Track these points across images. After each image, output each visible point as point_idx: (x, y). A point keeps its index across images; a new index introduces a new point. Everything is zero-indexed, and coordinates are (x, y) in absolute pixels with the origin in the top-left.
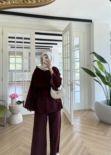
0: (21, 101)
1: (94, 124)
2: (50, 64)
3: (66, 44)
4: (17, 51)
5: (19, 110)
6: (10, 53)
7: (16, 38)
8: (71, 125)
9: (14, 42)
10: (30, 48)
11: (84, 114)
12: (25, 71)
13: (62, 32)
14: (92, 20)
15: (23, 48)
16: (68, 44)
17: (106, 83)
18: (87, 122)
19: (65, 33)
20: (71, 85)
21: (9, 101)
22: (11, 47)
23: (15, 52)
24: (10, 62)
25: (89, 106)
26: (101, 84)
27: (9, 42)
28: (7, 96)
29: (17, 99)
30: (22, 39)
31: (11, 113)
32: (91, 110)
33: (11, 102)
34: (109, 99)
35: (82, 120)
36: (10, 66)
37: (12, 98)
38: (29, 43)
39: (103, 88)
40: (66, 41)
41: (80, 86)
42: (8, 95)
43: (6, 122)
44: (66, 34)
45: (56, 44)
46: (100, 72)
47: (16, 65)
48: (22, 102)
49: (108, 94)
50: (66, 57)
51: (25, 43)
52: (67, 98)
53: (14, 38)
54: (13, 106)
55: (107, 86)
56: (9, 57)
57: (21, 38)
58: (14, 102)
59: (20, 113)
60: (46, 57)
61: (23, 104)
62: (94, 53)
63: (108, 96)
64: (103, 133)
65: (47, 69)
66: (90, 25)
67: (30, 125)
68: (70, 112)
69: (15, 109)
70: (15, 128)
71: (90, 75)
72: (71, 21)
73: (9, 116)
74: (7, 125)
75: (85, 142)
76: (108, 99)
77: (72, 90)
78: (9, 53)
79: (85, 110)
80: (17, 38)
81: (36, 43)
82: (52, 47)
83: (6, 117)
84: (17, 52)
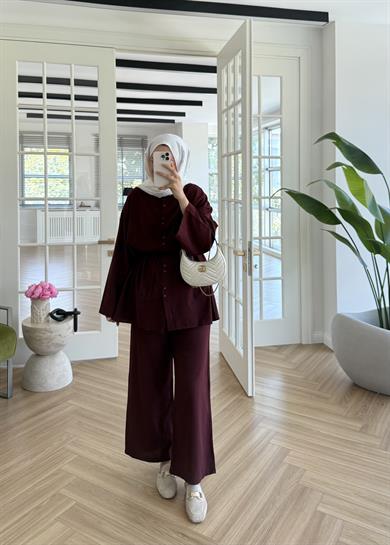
0: (68, 309)
1: (329, 396)
2: (175, 177)
3: (230, 104)
4: (51, 130)
5: (58, 340)
6: (25, 139)
7: (45, 80)
8: (246, 395)
9: (39, 96)
10: (96, 118)
11: (294, 361)
12: (81, 206)
13: (215, 59)
14: (327, 13)
15: (73, 117)
16: (235, 104)
17: (375, 248)
18: (307, 389)
19: (227, 64)
20: (248, 253)
21: (24, 310)
22: (29, 115)
23: (42, 133)
24: (26, 173)
25: (313, 330)
26: (356, 251)
27: (22, 95)
28: (16, 293)
29: (53, 304)
30: (69, 84)
31: (32, 353)
32: (320, 346)
33: (30, 315)
34: (387, 305)
35: (288, 379)
36: (26, 186)
37: (33, 300)
38: (94, 99)
39: (365, 266)
40: (230, 90)
41: (281, 258)
42: (20, 290)
43: (15, 385)
44: (231, 64)
45: (199, 103)
46: (353, 206)
47: (46, 183)
48: (70, 314)
49: (382, 288)
50: (232, 150)
51: (78, 98)
52: (233, 300)
53: (38, 80)
54: (39, 326)
55: (378, 256)
56: (22, 150)
57: (66, 82)
58: (43, 315)
59: (62, 353)
60: (164, 153)
61: (72, 321)
62: (333, 136)
63: (383, 295)
64: (360, 425)
65: (169, 192)
66: (321, 31)
67: (99, 396)
68: (241, 351)
69: (45, 336)
70: (44, 404)
71: (316, 217)
72: (248, 18)
73: (23, 366)
74: (18, 394)
75: (291, 453)
76: (383, 306)
77: (248, 269)
78: (21, 137)
79: (300, 346)
80: (51, 81)
81: (120, 100)
82: (183, 114)
83: (14, 370)
84: (49, 133)
